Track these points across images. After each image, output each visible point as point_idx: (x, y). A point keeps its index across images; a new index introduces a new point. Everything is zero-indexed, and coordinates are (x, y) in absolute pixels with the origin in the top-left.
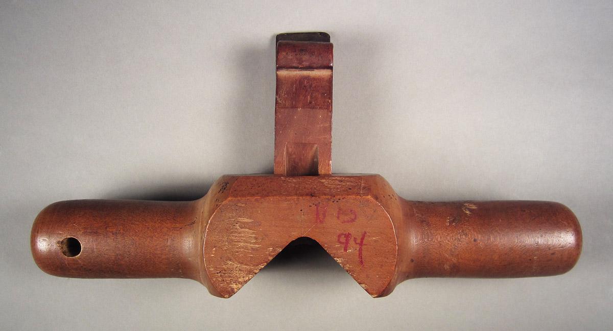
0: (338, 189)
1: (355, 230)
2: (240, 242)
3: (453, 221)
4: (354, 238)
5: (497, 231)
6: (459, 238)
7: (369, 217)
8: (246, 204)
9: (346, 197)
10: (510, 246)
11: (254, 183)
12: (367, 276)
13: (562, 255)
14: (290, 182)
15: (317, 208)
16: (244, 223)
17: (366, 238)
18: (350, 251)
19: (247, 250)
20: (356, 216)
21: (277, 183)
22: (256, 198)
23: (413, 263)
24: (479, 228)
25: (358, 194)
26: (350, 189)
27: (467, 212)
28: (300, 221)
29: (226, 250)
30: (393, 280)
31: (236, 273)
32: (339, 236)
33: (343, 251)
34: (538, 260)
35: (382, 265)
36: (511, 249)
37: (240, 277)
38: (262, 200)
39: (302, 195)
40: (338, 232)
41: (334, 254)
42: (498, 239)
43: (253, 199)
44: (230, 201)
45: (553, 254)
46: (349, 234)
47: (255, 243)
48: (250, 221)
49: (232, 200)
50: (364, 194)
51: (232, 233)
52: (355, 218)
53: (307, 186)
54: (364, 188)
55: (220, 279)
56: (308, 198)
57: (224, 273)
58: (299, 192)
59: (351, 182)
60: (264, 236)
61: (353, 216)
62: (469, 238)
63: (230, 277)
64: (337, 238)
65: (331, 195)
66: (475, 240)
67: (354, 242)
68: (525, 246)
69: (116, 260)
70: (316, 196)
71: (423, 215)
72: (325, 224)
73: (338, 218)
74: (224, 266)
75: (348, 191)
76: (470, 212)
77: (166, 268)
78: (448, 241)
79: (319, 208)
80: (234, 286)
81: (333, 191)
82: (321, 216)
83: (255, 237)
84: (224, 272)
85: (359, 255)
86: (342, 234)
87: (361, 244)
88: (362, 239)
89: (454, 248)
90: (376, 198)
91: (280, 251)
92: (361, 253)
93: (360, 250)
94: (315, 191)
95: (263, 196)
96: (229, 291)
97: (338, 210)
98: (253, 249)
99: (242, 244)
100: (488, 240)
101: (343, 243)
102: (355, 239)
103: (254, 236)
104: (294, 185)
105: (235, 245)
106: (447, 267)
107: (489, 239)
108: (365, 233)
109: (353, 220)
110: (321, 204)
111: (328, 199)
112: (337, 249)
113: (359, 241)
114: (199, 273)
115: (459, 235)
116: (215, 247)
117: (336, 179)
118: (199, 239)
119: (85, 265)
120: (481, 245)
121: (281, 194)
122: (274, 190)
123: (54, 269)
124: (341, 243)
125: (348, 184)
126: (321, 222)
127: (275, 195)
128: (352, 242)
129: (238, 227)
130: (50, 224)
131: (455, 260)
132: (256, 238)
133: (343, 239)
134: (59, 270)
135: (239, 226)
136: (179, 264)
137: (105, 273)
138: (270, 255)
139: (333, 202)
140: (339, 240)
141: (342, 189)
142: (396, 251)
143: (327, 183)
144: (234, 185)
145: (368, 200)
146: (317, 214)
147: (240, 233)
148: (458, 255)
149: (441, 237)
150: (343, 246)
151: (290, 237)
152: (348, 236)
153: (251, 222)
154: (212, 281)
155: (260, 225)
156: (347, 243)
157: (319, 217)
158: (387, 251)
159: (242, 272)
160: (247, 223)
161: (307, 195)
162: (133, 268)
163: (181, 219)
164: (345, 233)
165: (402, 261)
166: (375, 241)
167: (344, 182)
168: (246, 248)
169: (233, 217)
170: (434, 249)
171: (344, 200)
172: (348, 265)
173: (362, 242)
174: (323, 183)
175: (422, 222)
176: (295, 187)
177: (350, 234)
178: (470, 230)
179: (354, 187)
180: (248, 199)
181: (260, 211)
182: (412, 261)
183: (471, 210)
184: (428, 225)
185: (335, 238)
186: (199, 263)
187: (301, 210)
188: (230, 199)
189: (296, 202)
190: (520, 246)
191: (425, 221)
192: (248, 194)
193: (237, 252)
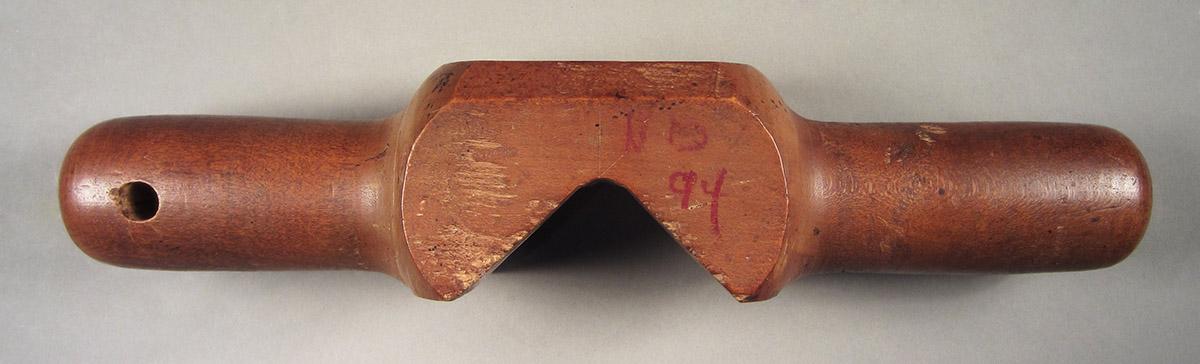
0: (671, 84)
1: (703, 166)
2: (474, 188)
3: (899, 155)
4: (702, 181)
5: (985, 174)
6: (910, 186)
7: (732, 141)
8: (487, 112)
9: (688, 98)
10: (1011, 204)
11: (504, 73)
12: (728, 258)
13: (1112, 223)
14: (576, 72)
15: (629, 122)
16: (483, 151)
17: (725, 182)
18: (694, 207)
19: (490, 204)
20: (706, 137)
21: (549, 74)
22: (507, 99)
23: (819, 236)
24: (951, 167)
25: (711, 94)
26: (695, 85)
27: (927, 140)
28: (595, 146)
29: (446, 205)
30: (778, 266)
31: (466, 251)
32: (673, 177)
33: (679, 207)
34: (1066, 233)
35: (757, 237)
36: (1014, 209)
37: (474, 259)
38: (520, 104)
39: (599, 95)
40: (671, 169)
41: (663, 213)
42: (988, 191)
43: (501, 102)
44: (454, 106)
45: (1094, 220)
46: (692, 174)
47: (505, 191)
48: (495, 146)
49: (458, 104)
50: (722, 95)
51: (458, 170)
52: (705, 142)
53: (608, 79)
54: (723, 83)
55: (435, 263)
56: (612, 99)
57: (443, 251)
58: (594, 90)
59: (697, 72)
60: (523, 177)
61: (700, 139)
62: (929, 187)
63: (455, 257)
64: (668, 181)
65: (657, 96)
66: (942, 192)
67: (701, 190)
68: (1040, 204)
69: (230, 228)
70: (627, 98)
71: (838, 144)
72: (643, 154)
73: (671, 141)
74: (443, 236)
75: (692, 87)
76: (932, 138)
77: (329, 245)
78: (889, 193)
79: (632, 121)
80: (462, 276)
81: (662, 89)
82: (637, 138)
83: (504, 179)
84: (442, 247)
85: (712, 216)
86: (679, 174)
87: (716, 193)
88: (719, 183)
89: (901, 208)
90: (748, 103)
91: (556, 206)
92: (716, 211)
93: (715, 206)
94: (625, 88)
95: (520, 98)
96: (452, 286)
97: (670, 126)
98: (499, 202)
99: (478, 193)
100: (967, 192)
101: (680, 191)
102: (704, 184)
103: (502, 176)
104: (582, 77)
105: (464, 194)
106: (884, 246)
107: (969, 189)
108: (724, 171)
109: (700, 146)
110: (636, 114)
111: (651, 102)
112: (667, 202)
113: (711, 188)
114: (394, 253)
115: (910, 183)
116: (425, 197)
117: (667, 68)
118: (394, 184)
119: (168, 238)
120: (954, 201)
121: (557, 93)
122: (543, 86)
123: (106, 247)
124: (675, 190)
125: (690, 75)
126: (637, 149)
127: (545, 95)
128: (697, 190)
129: (471, 159)
130: (97, 158)
131: (900, 232)
132: (506, 181)
133: (680, 184)
134: (116, 250)
135: (473, 157)
136: (354, 236)
137: (207, 255)
138: (534, 216)
139: (661, 109)
140: (672, 186)
141: (678, 85)
142: (784, 209)
143: (647, 73)
144: (462, 77)
145: (730, 107)
146: (629, 133)
147: (474, 170)
148: (907, 221)
149: (874, 186)
150: (680, 197)
151: (574, 178)
152: (689, 177)
153: (497, 149)
154: (420, 268)
155: (514, 155)
156: (688, 191)
157: (633, 140)
158: (767, 208)
159: (478, 248)
160: (490, 151)
161: (609, 95)
162: (262, 246)
163: (359, 148)
164: (683, 171)
165: (796, 230)
166: (745, 188)
167: (683, 73)
168: (487, 200)
169: (460, 138)
170: (860, 208)
171: (683, 105)
172: (689, 236)
173: (717, 189)
174: (640, 73)
175: (838, 155)
176: (584, 80)
177: (695, 174)
178: (932, 173)
179: (703, 82)
180: (491, 103)
181: (515, 126)
182: (817, 232)
183: (932, 136)
184: (849, 161)
185: (665, 180)
186: (394, 231)
187: (597, 125)
188: (454, 101)
189: (587, 109)
190: (1031, 204)
191: (843, 155)
192: (491, 93)
193: (469, 208)
